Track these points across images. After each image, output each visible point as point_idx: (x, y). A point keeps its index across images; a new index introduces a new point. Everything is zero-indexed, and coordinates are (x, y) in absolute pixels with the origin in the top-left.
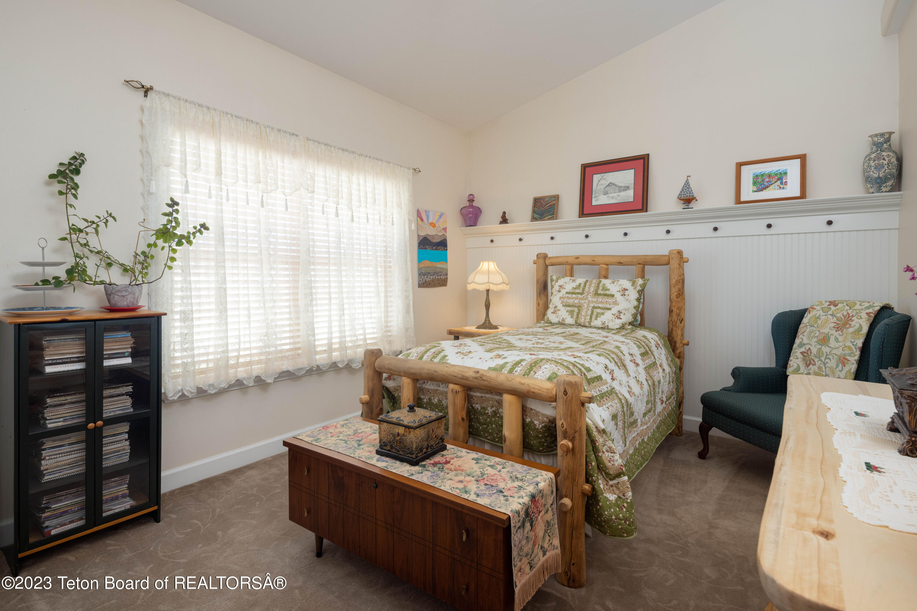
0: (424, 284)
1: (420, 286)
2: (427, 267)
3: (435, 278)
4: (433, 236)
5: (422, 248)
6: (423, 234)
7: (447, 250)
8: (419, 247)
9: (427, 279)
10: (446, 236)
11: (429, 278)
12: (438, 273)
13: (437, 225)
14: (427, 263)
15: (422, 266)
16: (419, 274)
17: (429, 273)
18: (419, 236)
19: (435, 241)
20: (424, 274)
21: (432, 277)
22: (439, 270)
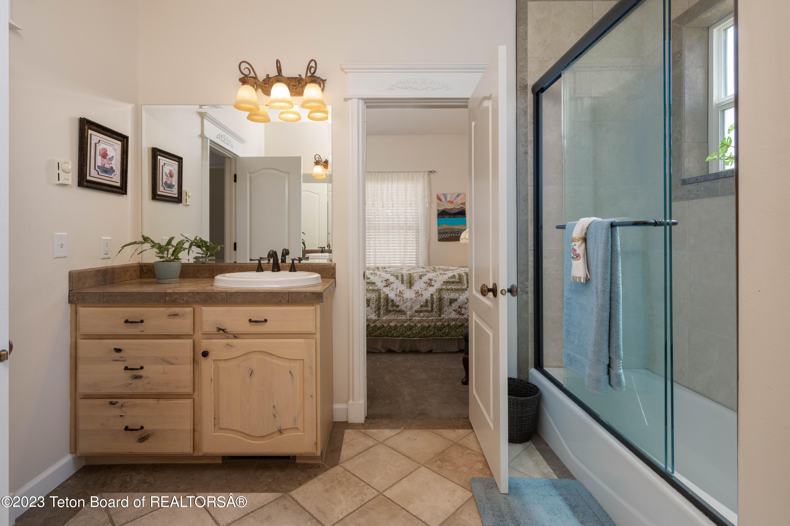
0: (442, 239)
1: (439, 240)
2: (445, 229)
3: (453, 235)
4: (451, 209)
5: (441, 217)
6: (442, 208)
7: (465, 217)
8: (438, 217)
9: (445, 237)
10: (465, 208)
11: (447, 236)
12: (455, 232)
13: (454, 202)
14: (445, 226)
15: (440, 228)
16: (439, 234)
17: (446, 232)
18: (438, 210)
19: (453, 212)
20: (443, 233)
21: (449, 235)
22: (456, 230)
